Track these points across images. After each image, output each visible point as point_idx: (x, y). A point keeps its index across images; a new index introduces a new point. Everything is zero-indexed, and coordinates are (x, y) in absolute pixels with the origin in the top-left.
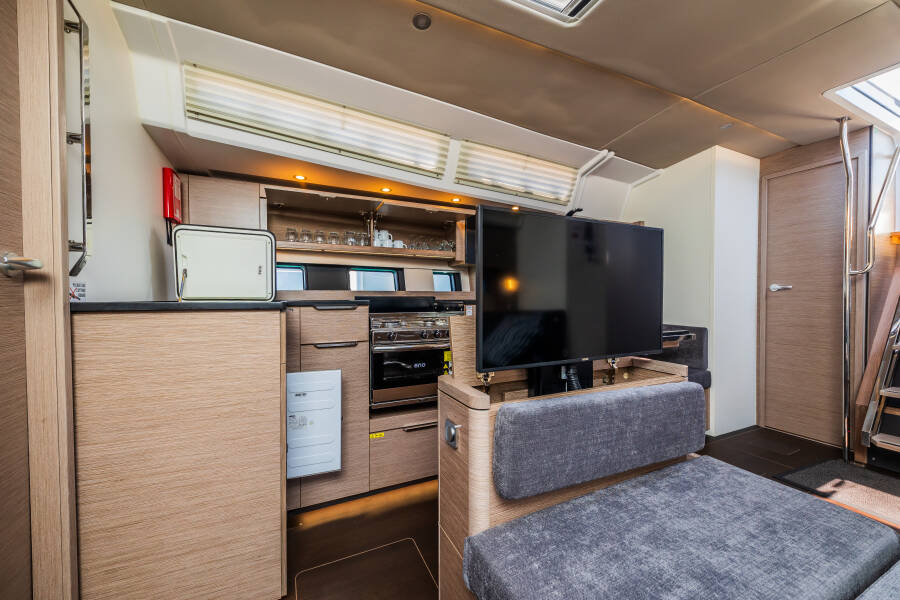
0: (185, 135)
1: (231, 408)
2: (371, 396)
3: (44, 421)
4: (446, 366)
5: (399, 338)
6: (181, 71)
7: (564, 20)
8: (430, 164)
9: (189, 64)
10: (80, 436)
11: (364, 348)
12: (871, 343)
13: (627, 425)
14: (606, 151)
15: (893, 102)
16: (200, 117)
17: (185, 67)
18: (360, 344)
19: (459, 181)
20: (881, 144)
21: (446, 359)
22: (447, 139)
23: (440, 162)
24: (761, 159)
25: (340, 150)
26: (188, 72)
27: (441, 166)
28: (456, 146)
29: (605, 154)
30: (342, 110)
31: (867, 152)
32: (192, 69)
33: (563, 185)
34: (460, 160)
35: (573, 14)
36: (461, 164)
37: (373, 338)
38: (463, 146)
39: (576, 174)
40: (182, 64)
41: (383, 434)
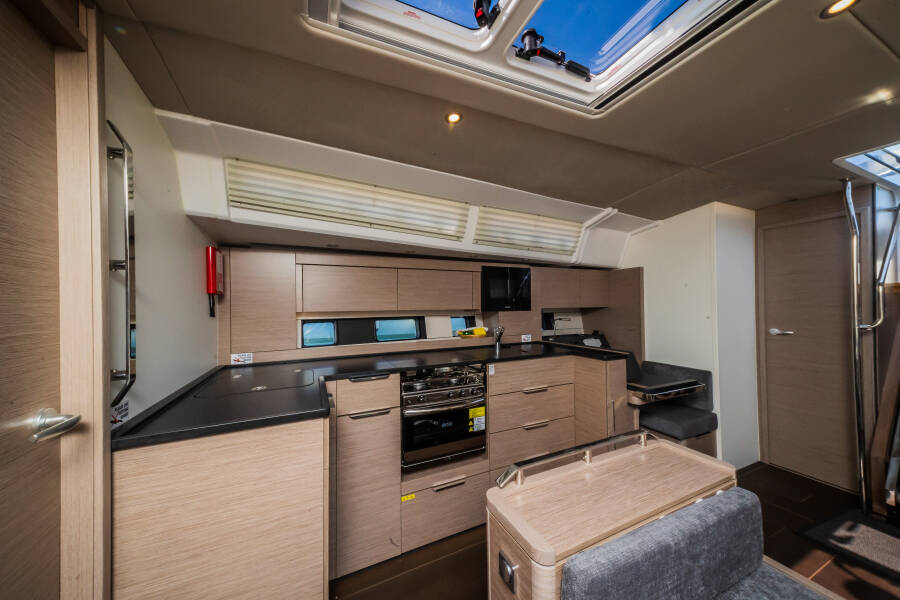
0: (227, 223)
1: (276, 523)
2: (403, 459)
3: (78, 578)
4: (471, 423)
5: (428, 401)
6: (224, 164)
7: (589, 112)
8: (451, 229)
9: (232, 158)
10: (117, 579)
11: (396, 414)
12: (881, 391)
13: (694, 562)
14: (610, 209)
15: (894, 159)
16: (243, 205)
17: (227, 161)
18: (392, 411)
19: (477, 241)
20: (882, 199)
21: (471, 417)
22: (467, 206)
23: (460, 226)
24: (757, 210)
25: (371, 224)
26: (230, 166)
27: (461, 230)
28: (474, 211)
29: (609, 211)
30: (373, 189)
31: (869, 209)
32: (234, 162)
33: (569, 238)
34: (479, 224)
35: (598, 107)
36: (479, 227)
37: (404, 404)
38: (481, 211)
39: (581, 228)
40: (225, 158)
41: (413, 495)
